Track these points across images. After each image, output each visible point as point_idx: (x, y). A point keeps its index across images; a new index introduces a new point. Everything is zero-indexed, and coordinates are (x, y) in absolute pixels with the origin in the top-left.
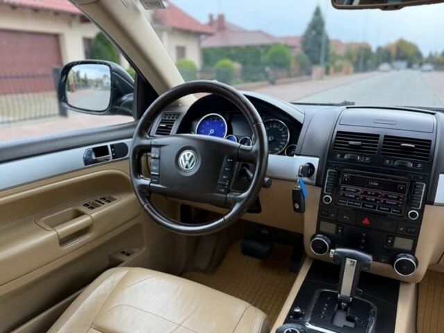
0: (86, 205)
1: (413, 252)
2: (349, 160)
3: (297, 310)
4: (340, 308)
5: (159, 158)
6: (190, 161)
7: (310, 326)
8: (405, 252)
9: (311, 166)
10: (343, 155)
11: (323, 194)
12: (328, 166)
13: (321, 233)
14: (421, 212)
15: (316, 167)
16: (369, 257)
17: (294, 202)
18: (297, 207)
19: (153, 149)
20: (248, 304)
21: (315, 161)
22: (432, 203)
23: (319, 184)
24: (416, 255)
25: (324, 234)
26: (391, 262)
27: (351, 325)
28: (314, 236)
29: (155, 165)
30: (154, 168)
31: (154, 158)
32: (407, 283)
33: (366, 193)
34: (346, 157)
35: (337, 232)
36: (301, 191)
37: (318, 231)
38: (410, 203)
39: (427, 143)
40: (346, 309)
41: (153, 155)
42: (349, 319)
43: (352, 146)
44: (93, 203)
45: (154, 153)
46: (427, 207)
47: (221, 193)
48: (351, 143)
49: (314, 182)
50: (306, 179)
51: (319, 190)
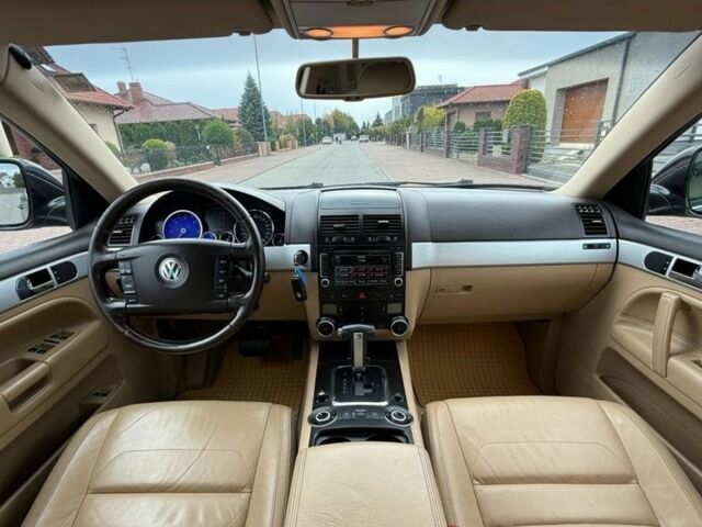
0: (33, 350)
1: (403, 314)
2: (337, 242)
3: (321, 394)
4: (356, 379)
5: (132, 273)
6: (174, 270)
7: (336, 404)
8: (397, 315)
9: (304, 253)
10: (330, 238)
11: (320, 279)
12: (320, 251)
13: (325, 316)
14: (404, 278)
15: (309, 253)
16: (372, 327)
17: (295, 292)
18: (299, 296)
19: (121, 264)
20: (270, 404)
21: (307, 248)
22: (410, 269)
23: (315, 269)
24: (406, 315)
25: (327, 316)
26: (388, 327)
27: (370, 391)
28: (319, 320)
29: (128, 282)
30: (128, 286)
31: (125, 274)
32: (401, 341)
33: (357, 270)
34: (334, 240)
35: (339, 312)
36: (300, 280)
37: (322, 315)
38: (394, 272)
39: (397, 217)
40: (361, 379)
41: (122, 271)
42: (366, 387)
43: (337, 229)
44: (42, 345)
45: (123, 268)
46: (408, 273)
47: (221, 298)
48: (336, 226)
49: (310, 268)
50: (301, 267)
51: (315, 275)
